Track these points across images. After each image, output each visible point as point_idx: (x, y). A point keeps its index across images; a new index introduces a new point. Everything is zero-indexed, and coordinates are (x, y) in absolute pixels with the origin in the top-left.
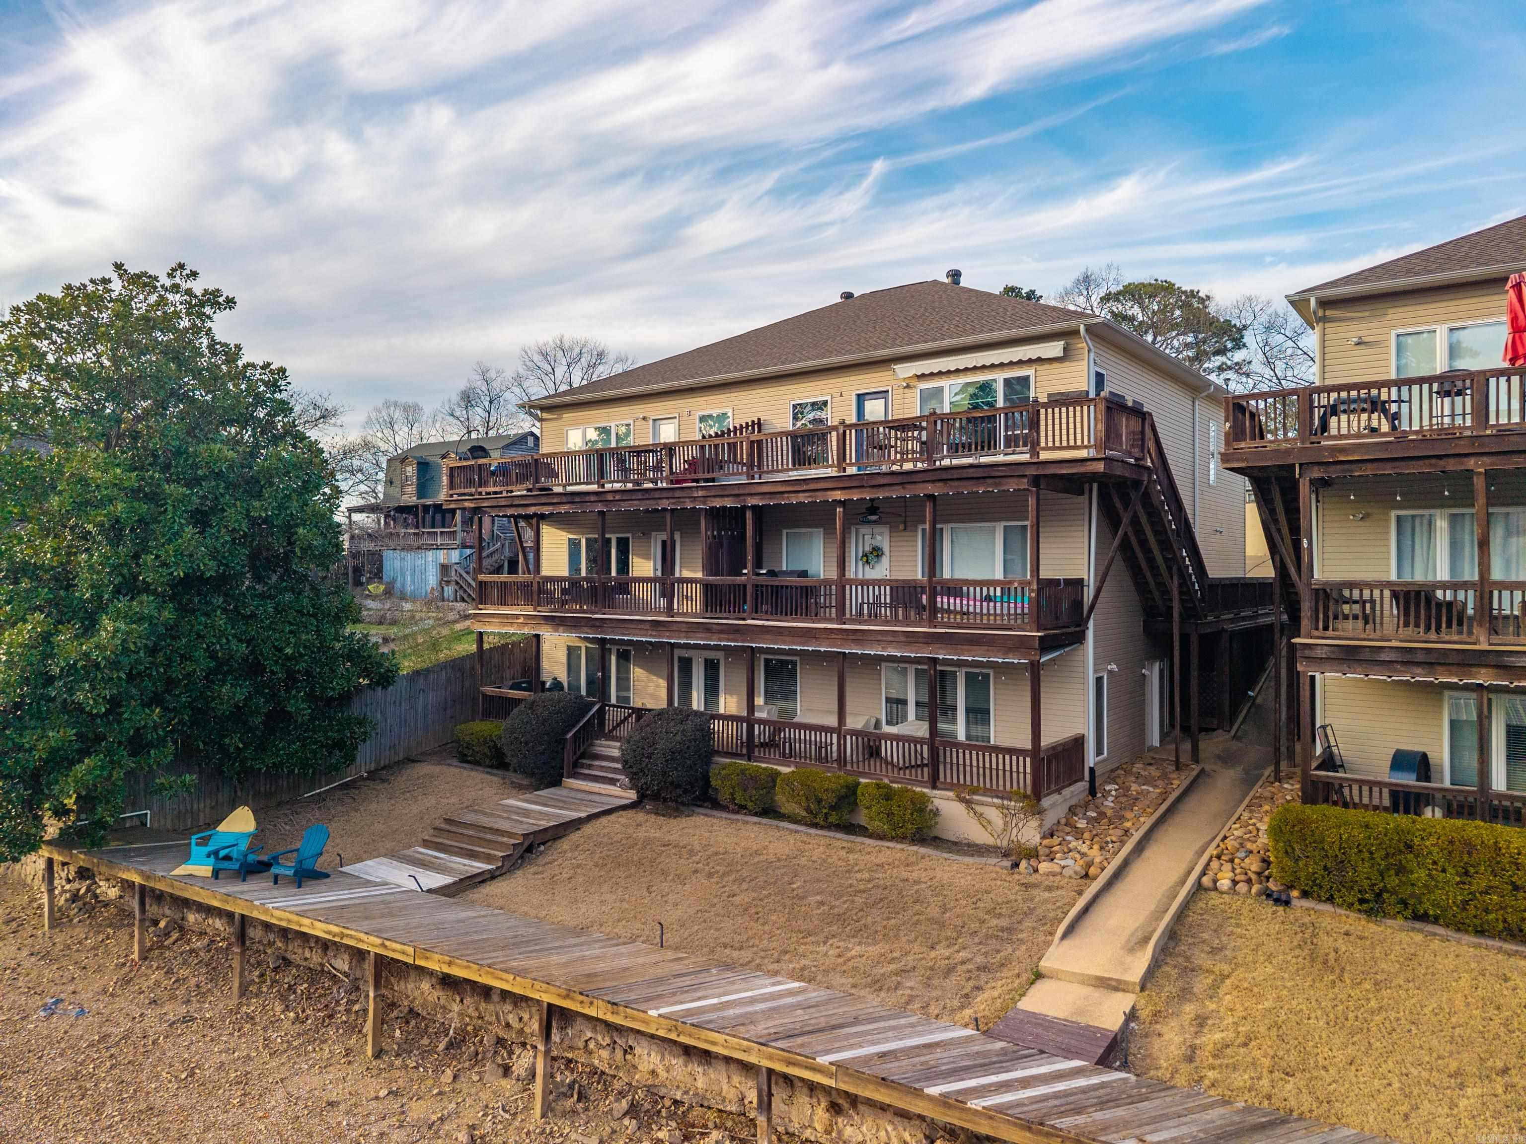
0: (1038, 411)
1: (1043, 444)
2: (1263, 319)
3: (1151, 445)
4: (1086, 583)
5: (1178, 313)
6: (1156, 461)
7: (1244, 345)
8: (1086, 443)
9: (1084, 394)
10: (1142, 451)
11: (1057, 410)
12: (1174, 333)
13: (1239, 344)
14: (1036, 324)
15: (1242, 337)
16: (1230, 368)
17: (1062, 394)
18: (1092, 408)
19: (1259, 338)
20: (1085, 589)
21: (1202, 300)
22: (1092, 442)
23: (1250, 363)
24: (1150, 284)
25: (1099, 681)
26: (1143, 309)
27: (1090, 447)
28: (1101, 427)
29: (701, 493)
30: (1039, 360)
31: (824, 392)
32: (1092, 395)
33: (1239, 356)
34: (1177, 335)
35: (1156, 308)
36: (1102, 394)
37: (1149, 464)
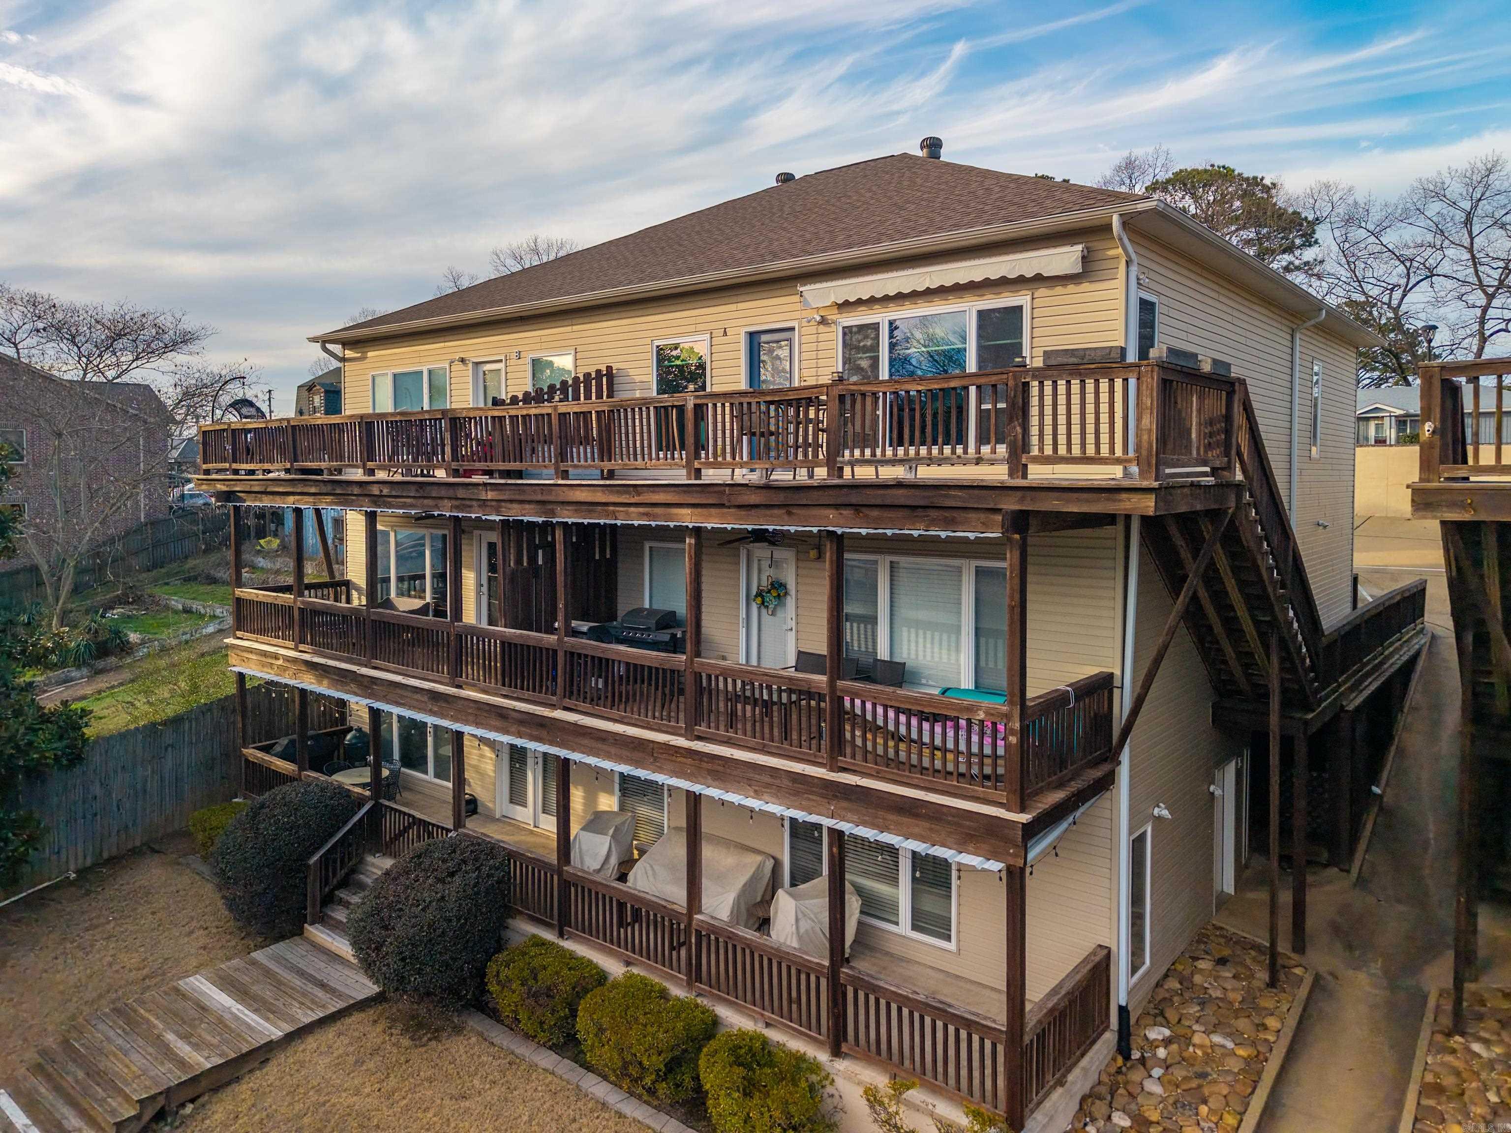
0: (1026, 385)
1: (1035, 451)
2: (1341, 210)
3: (1242, 439)
4: (1117, 682)
5: (1237, 204)
6: (1250, 468)
7: (1316, 242)
8: (1119, 452)
9: (1115, 355)
10: (1227, 454)
11: (1062, 383)
12: (1233, 228)
13: (1309, 241)
14: (1033, 215)
15: (1314, 232)
16: (1298, 268)
17: (1072, 352)
18: (1132, 382)
19: (1337, 233)
20: (1116, 692)
21: (1267, 189)
22: (1131, 454)
23: (1322, 262)
24: (1206, 171)
25: (1138, 845)
26: (1196, 198)
27: (1129, 461)
28: (1150, 422)
29: (490, 495)
30: (1039, 279)
31: (700, 327)
32: (1132, 357)
33: (1309, 254)
34: (1237, 230)
35: (1211, 198)
36: (1153, 353)
37: (1239, 476)
